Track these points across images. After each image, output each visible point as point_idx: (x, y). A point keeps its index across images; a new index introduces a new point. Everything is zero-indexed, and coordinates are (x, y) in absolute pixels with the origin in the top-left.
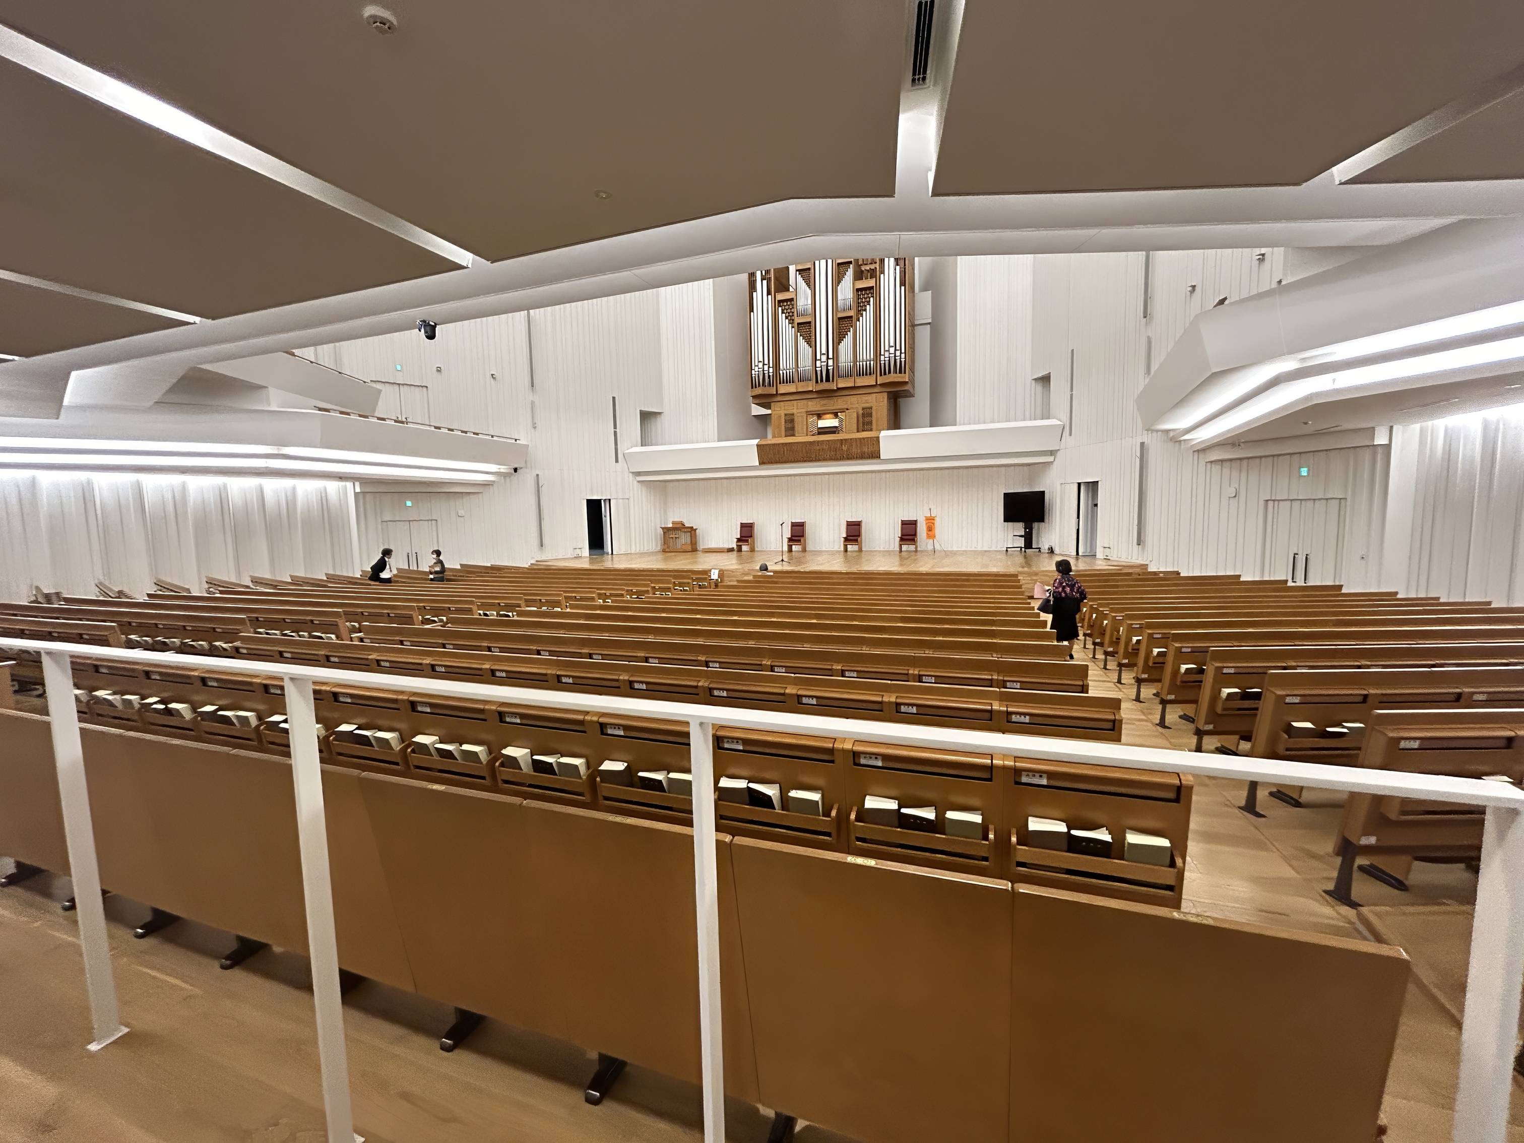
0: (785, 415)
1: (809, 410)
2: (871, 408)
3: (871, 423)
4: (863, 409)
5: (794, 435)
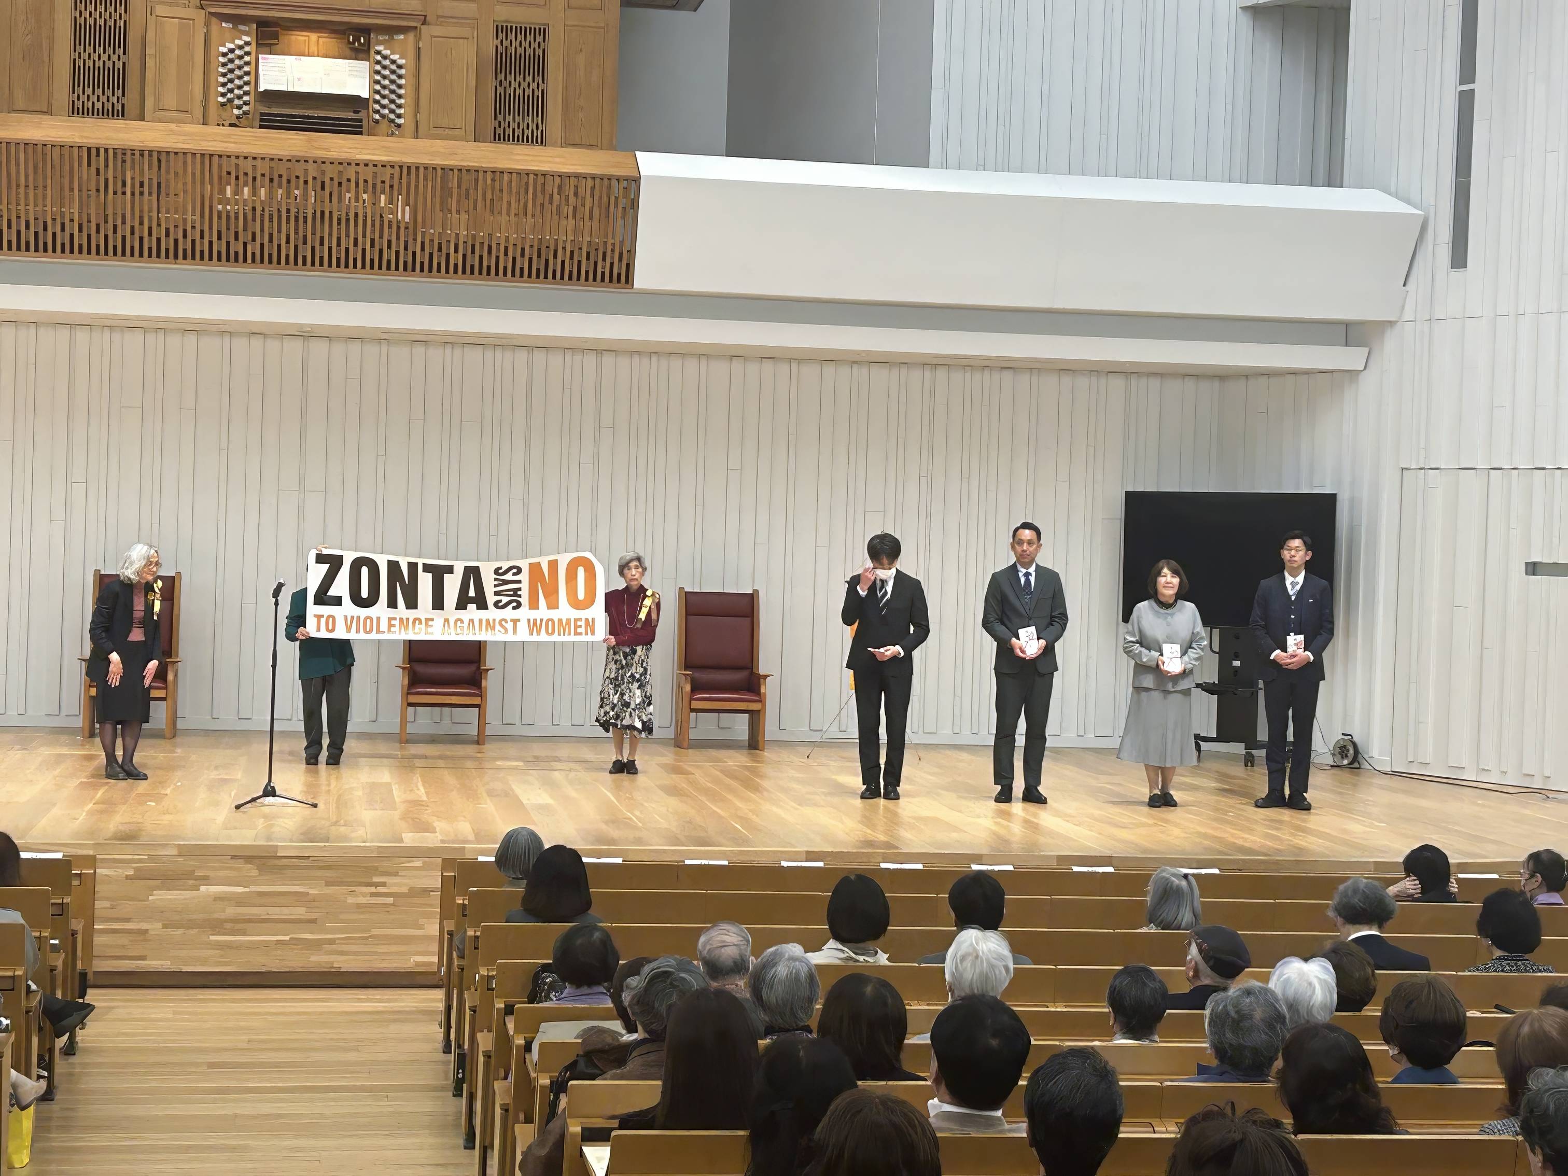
2: (541, 32)
3: (537, 105)
4: (502, 30)
5: (122, 114)
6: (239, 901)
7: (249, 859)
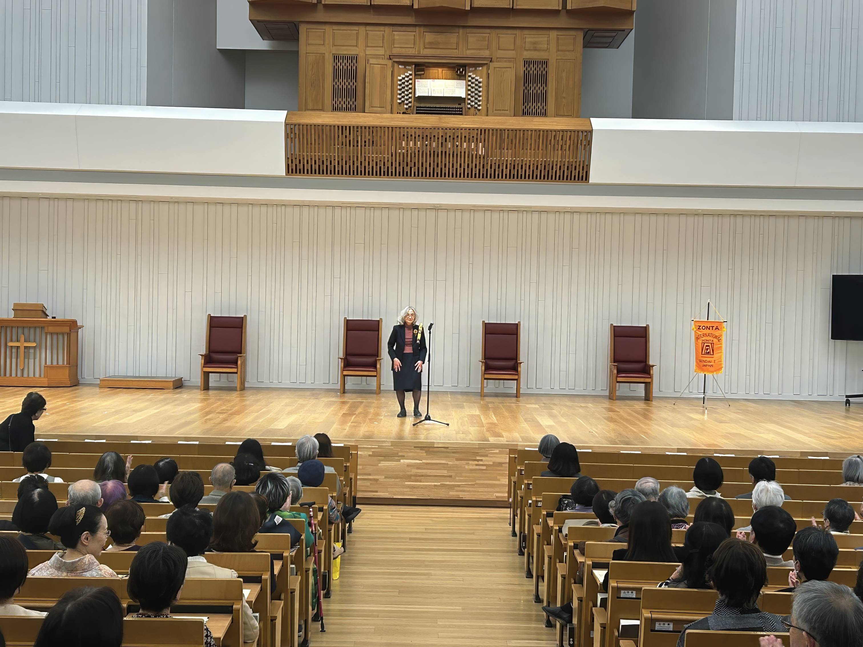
0: (336, 58)
1: (396, 51)
2: (545, 63)
3: (543, 98)
4: (527, 63)
5: (355, 110)
6: (418, 467)
7: (422, 448)
